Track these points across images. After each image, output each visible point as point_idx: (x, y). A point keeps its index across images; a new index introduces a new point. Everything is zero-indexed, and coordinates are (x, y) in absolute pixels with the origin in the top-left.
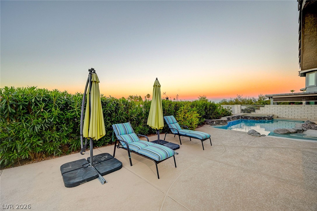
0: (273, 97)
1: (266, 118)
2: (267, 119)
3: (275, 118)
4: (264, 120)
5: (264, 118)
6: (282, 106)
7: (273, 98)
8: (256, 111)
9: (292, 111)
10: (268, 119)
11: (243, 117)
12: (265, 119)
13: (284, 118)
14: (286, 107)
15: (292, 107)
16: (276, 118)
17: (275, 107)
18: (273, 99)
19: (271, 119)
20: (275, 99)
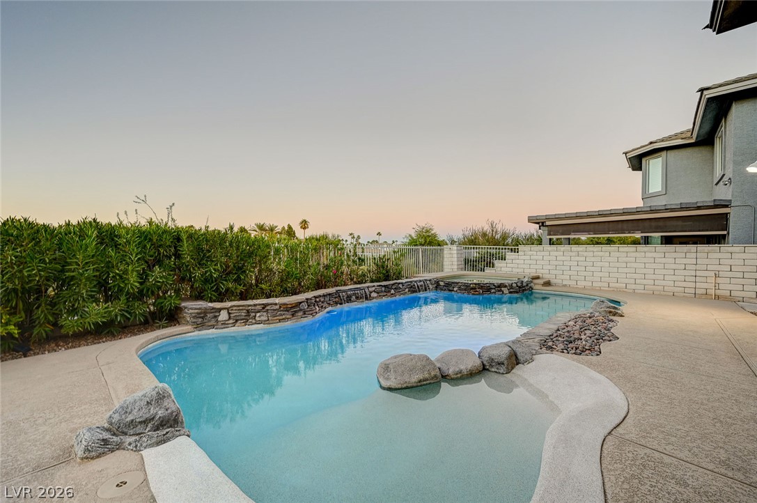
0: (548, 223)
1: (506, 286)
2: (505, 290)
3: (538, 287)
4: (498, 295)
5: (500, 286)
6: (560, 251)
7: (546, 226)
8: (497, 263)
9: (585, 264)
10: (510, 292)
11: (442, 283)
12: (501, 291)
13: (565, 286)
14: (571, 254)
15: (585, 254)
16: (540, 287)
17: (543, 253)
18: (547, 228)
19: (523, 291)
20: (553, 229)
